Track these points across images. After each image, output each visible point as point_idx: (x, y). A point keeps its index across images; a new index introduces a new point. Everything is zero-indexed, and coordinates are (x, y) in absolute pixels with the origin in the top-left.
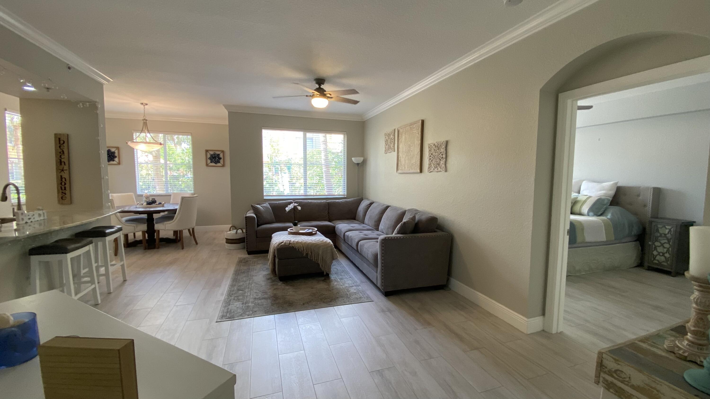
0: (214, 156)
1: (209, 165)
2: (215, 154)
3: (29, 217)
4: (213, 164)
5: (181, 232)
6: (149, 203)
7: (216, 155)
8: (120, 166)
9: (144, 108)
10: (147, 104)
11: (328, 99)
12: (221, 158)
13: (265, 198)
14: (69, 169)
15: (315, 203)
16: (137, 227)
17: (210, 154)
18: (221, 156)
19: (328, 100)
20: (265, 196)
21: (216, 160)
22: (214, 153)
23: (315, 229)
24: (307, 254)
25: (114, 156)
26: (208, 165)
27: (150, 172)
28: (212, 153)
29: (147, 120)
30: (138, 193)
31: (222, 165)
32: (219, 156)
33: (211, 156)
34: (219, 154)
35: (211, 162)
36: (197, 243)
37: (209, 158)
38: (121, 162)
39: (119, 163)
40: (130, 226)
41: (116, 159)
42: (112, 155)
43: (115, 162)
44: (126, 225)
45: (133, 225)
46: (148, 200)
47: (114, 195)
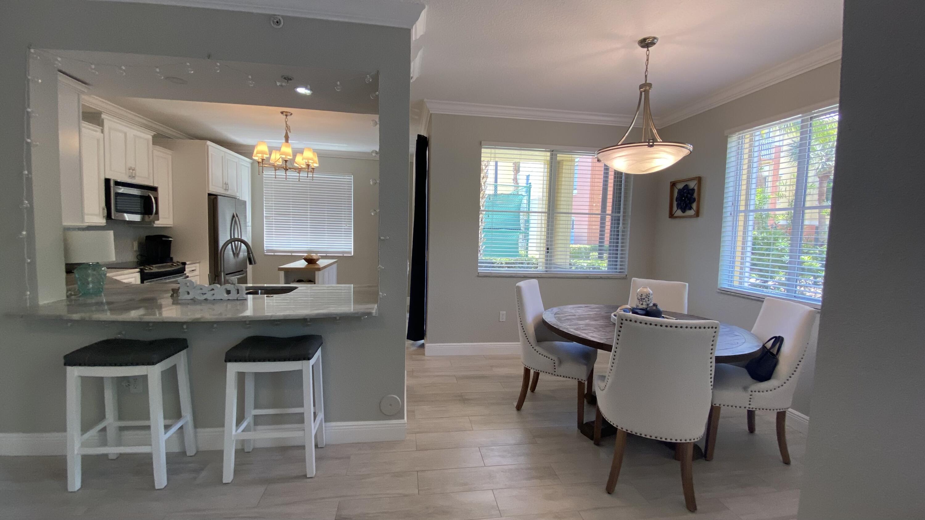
8: (699, 221)
10: (654, 39)
25: (692, 197)
38: (701, 211)
39: (697, 214)
40: (547, 358)
41: (694, 206)
42: (689, 195)
43: (691, 212)
44: (536, 351)
45: (551, 356)
46: (642, 304)
47: (640, 280)
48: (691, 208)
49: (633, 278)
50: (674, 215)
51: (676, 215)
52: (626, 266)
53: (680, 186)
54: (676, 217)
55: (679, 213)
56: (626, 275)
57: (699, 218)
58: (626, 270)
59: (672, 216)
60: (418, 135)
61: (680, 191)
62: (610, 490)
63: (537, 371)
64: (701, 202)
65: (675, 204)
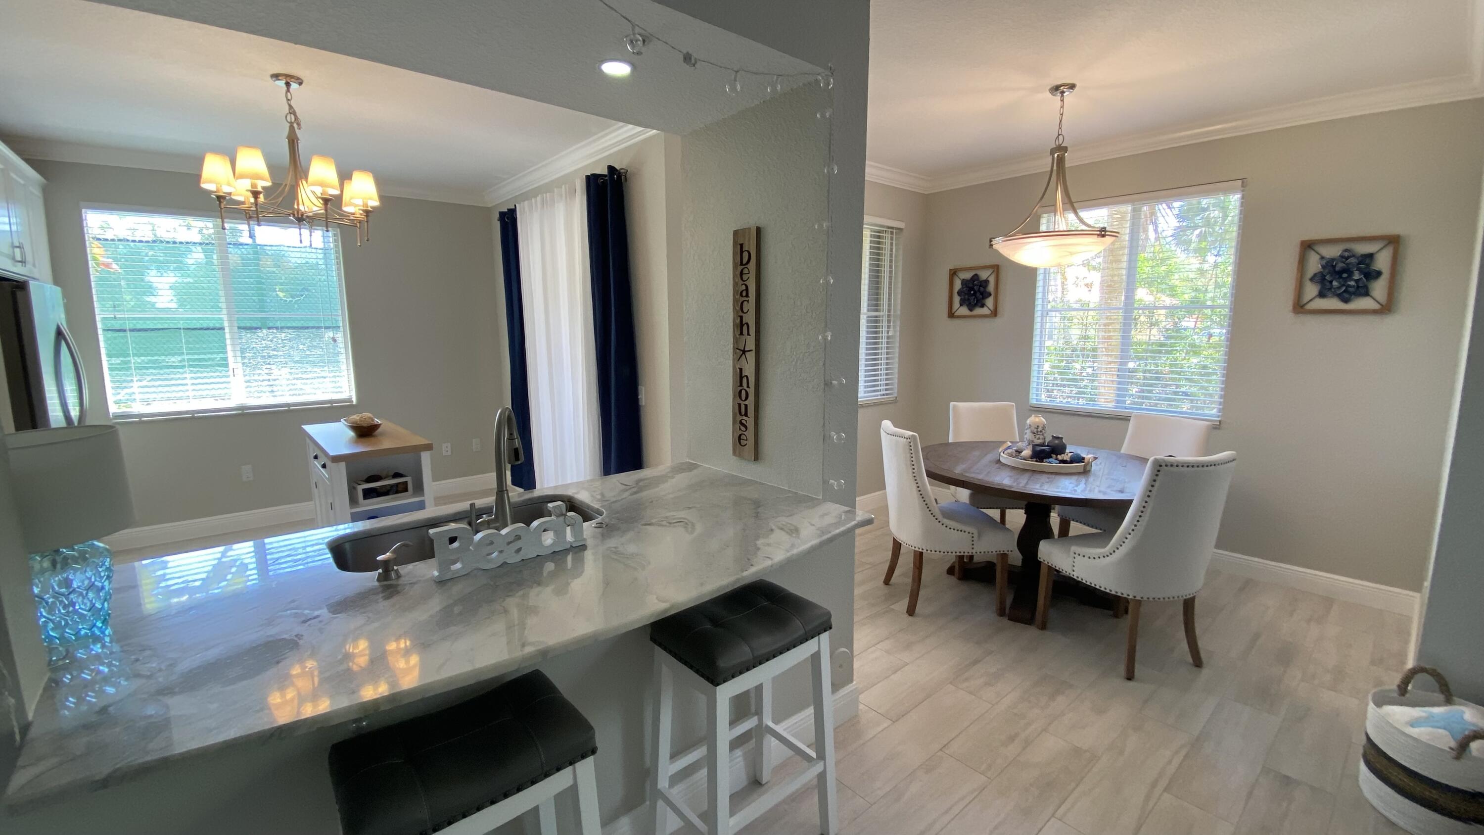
0: (1340, 266)
1: (1308, 307)
2: (1346, 254)
4: (1333, 303)
6: (1039, 453)
7: (1353, 260)
8: (998, 321)
9: (1059, 104)
10: (1072, 87)
12: (1379, 274)
14: (758, 346)
16: (980, 537)
17: (1322, 258)
18: (1383, 262)
21: (1352, 283)
22: (1346, 250)
25: (985, 291)
26: (1302, 306)
27: (1091, 332)
28: (1332, 252)
29: (1065, 149)
30: (1033, 401)
31: (1376, 306)
32: (1368, 265)
33: (1323, 267)
34: (1371, 256)
35: (1322, 295)
36: (1198, 663)
37: (1315, 275)
38: (1000, 309)
39: (995, 313)
40: (959, 532)
41: (990, 302)
42: (982, 289)
43: (985, 311)
44: (944, 526)
45: (968, 529)
46: (1039, 439)
47: (961, 405)
48: (983, 306)
49: (952, 404)
50: (955, 314)
51: (958, 313)
52: (896, 386)
53: (968, 275)
54: (959, 317)
55: (964, 311)
56: (896, 398)
57: (997, 319)
58: (896, 391)
59: (951, 315)
60: (588, 179)
61: (964, 282)
62: (1130, 677)
63: (920, 550)
64: (1001, 298)
65: (957, 299)
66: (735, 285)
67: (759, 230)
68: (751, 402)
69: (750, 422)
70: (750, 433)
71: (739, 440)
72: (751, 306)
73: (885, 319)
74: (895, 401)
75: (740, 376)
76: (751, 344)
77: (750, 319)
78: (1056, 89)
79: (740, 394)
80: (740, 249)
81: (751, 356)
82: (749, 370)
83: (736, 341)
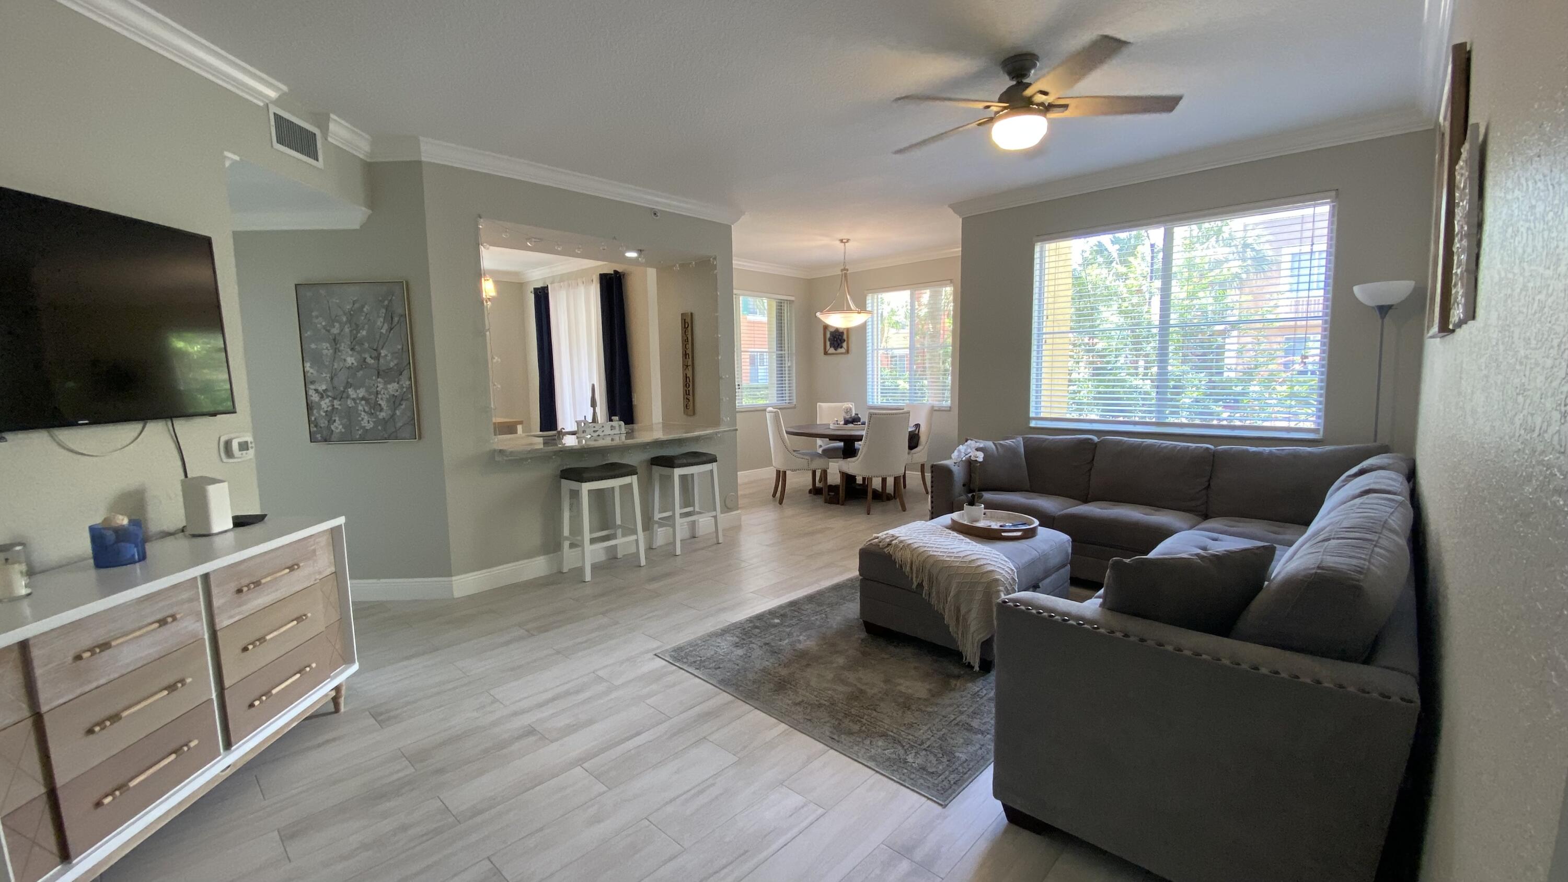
3: (595, 429)
5: (870, 479)
6: (847, 422)
8: (850, 357)
9: (845, 249)
10: (848, 241)
11: (1045, 116)
13: (1033, 424)
14: (693, 363)
15: (1160, 449)
16: (812, 461)
19: (1047, 119)
20: (1034, 419)
23: (1032, 523)
24: (920, 585)
25: (842, 341)
29: (847, 270)
30: (868, 402)
38: (850, 349)
39: (848, 352)
40: (801, 459)
41: (845, 345)
42: (840, 339)
43: (843, 350)
44: (794, 456)
45: (806, 457)
46: (848, 415)
47: (824, 405)
48: (841, 347)
49: (818, 404)
51: (829, 352)
52: (795, 397)
53: (833, 328)
54: (830, 354)
55: (832, 350)
56: (796, 405)
57: (849, 355)
58: (795, 400)
59: (826, 353)
60: (601, 275)
61: (831, 333)
63: (783, 470)
64: (850, 342)
65: (828, 343)
66: (682, 337)
67: (692, 314)
68: (691, 388)
69: (691, 398)
70: (691, 403)
71: (686, 407)
72: (689, 346)
73: (786, 355)
74: (795, 408)
75: (686, 377)
76: (690, 363)
77: (689, 351)
78: (841, 241)
79: (686, 385)
80: (684, 321)
81: (690, 368)
82: (690, 374)
83: (683, 361)
